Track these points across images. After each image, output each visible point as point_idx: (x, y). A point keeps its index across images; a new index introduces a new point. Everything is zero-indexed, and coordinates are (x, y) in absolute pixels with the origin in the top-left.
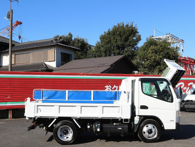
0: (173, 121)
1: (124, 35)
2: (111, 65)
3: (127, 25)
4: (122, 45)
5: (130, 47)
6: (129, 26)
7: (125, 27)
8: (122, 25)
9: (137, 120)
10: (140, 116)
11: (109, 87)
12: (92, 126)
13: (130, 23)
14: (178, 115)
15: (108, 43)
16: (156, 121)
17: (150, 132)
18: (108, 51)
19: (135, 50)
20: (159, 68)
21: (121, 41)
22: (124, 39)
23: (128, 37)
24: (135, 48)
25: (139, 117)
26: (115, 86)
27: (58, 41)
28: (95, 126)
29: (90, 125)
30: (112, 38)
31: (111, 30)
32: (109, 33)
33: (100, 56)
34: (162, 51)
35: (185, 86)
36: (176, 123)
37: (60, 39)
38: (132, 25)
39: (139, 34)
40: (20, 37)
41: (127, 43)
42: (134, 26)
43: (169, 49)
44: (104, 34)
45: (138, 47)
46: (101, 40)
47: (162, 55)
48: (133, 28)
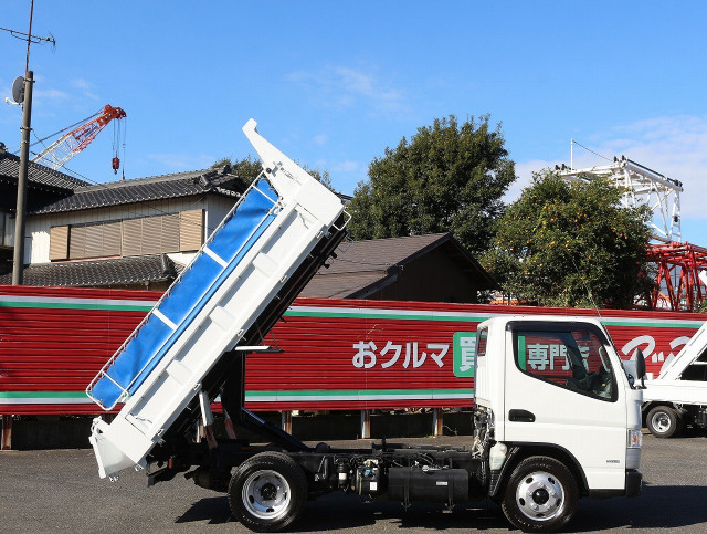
0: (616, 461)
1: (453, 163)
2: (392, 270)
3: (468, 127)
4: (446, 196)
5: (473, 205)
6: (476, 128)
7: (460, 130)
8: (449, 126)
9: (498, 456)
10: (509, 445)
11: (367, 346)
12: (355, 473)
13: (477, 120)
14: (633, 443)
15: (395, 189)
16: (560, 462)
17: (540, 496)
18: (393, 219)
19: (494, 214)
20: (574, 283)
21: (441, 183)
22: (453, 176)
23: (469, 167)
24: (494, 209)
25: (504, 447)
26: (390, 343)
27: (217, 182)
28: (363, 475)
29: (346, 471)
30: (411, 173)
31: (410, 142)
32: (401, 155)
33: (367, 237)
34: (582, 221)
35: (656, 351)
36: (627, 470)
37: (225, 173)
38: (485, 127)
39: (509, 158)
40: (116, 164)
41: (464, 191)
42: (490, 131)
43: (611, 212)
44: (384, 156)
45: (502, 206)
46: (373, 179)
47: (584, 235)
48: (487, 137)
